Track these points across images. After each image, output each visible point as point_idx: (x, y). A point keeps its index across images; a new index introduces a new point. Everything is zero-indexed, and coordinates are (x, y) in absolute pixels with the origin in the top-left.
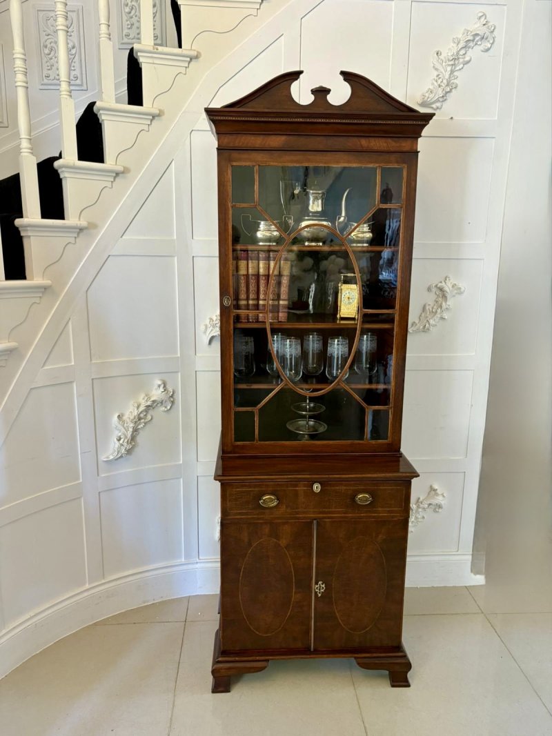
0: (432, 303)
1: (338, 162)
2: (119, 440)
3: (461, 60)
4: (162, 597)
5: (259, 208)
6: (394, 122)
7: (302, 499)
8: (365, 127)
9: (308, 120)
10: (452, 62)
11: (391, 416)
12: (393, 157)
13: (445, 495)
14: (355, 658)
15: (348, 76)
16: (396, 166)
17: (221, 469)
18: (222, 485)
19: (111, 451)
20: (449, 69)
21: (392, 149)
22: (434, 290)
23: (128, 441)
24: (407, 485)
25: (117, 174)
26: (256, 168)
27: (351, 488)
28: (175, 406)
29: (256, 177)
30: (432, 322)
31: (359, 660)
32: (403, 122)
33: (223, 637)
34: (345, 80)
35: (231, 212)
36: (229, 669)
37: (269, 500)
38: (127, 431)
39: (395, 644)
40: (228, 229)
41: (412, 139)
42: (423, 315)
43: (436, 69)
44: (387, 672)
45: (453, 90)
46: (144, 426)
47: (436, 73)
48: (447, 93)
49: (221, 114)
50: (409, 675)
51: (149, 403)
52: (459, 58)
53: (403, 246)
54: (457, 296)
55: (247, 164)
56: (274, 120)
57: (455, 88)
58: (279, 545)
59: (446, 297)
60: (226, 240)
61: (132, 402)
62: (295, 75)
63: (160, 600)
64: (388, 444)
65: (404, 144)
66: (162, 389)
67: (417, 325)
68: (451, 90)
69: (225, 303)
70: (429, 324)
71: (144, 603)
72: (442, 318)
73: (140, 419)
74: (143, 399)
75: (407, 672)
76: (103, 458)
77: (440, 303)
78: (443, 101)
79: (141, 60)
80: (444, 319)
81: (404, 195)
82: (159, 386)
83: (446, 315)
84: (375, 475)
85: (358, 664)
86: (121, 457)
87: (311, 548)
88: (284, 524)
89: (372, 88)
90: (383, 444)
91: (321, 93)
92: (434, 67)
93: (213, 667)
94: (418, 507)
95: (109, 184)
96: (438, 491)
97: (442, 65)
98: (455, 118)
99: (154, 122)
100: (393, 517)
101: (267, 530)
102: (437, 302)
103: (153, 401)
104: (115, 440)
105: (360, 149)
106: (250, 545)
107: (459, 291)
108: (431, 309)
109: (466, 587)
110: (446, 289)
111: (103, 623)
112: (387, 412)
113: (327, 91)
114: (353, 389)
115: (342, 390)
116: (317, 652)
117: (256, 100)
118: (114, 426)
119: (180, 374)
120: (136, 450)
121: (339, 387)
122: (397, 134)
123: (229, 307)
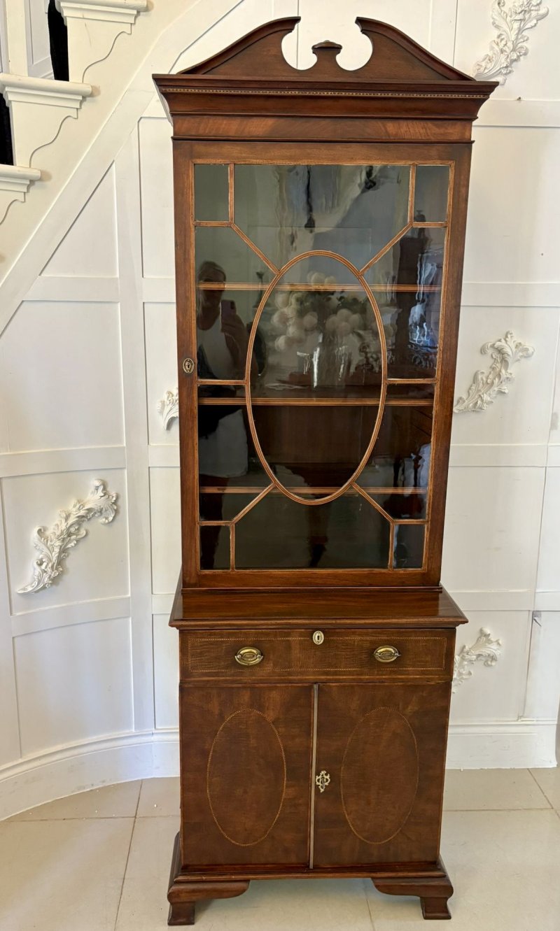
0: (486, 370)
1: (352, 159)
2: (40, 564)
3: (534, 13)
4: (104, 782)
5: (235, 227)
6: (436, 96)
7: (296, 653)
8: (392, 104)
9: (308, 93)
10: (520, 17)
11: (426, 534)
12: (434, 151)
13: (500, 642)
14: (373, 878)
15: (367, 26)
16: (438, 164)
17: (181, 610)
18: (181, 632)
19: (29, 580)
20: (516, 25)
21: (433, 139)
22: (490, 351)
23: (52, 567)
24: (451, 633)
25: (32, 182)
26: (230, 168)
27: (368, 638)
28: (119, 517)
29: (231, 181)
30: (486, 397)
31: (378, 881)
32: (450, 96)
33: (185, 847)
34: (364, 31)
35: (193, 234)
36: (194, 891)
37: (249, 655)
38: (51, 551)
39: (430, 859)
40: (189, 260)
41: (463, 123)
42: (473, 388)
43: (497, 27)
44: (419, 898)
45: (521, 58)
46: (75, 545)
47: (496, 33)
48: (513, 61)
49: (178, 84)
50: (449, 902)
51: (82, 513)
52: (531, 10)
53: (447, 284)
54: (523, 360)
55: (219, 161)
56: (256, 93)
57: (525, 54)
58: (264, 719)
59: (506, 361)
60: (187, 275)
61: (58, 511)
62: (288, 24)
63: (101, 786)
64: (423, 574)
65: (450, 130)
66: (100, 493)
67: (464, 401)
68: (518, 57)
69: (186, 369)
70: (482, 400)
71: (79, 790)
72: (501, 393)
73: (70, 535)
74: (75, 506)
75: (447, 899)
76: (18, 589)
77: (498, 370)
78: (506, 74)
79: (65, 13)
80: (504, 393)
81: (449, 210)
82: (97, 488)
83: (506, 388)
84: (404, 621)
85: (377, 887)
86: (44, 588)
87: (310, 725)
88: (271, 689)
89: (404, 44)
90: (415, 574)
91: (327, 51)
92: (494, 23)
93: (169, 889)
94: (463, 659)
95: (20, 197)
96: (492, 638)
97: (506, 20)
98: (523, 98)
99: (85, 105)
100: (428, 680)
101: (246, 697)
102: (493, 369)
103: (88, 509)
104: (35, 564)
105: (384, 138)
106: (222, 717)
107: (525, 354)
108: (485, 379)
109: (528, 769)
110: (508, 350)
111: (21, 818)
112: (421, 527)
113: (336, 48)
114: (372, 495)
115: (357, 496)
116: (319, 870)
117: (230, 61)
118: (33, 545)
119: (126, 471)
120: (66, 578)
121: (351, 492)
122: (440, 114)
123: (190, 375)
